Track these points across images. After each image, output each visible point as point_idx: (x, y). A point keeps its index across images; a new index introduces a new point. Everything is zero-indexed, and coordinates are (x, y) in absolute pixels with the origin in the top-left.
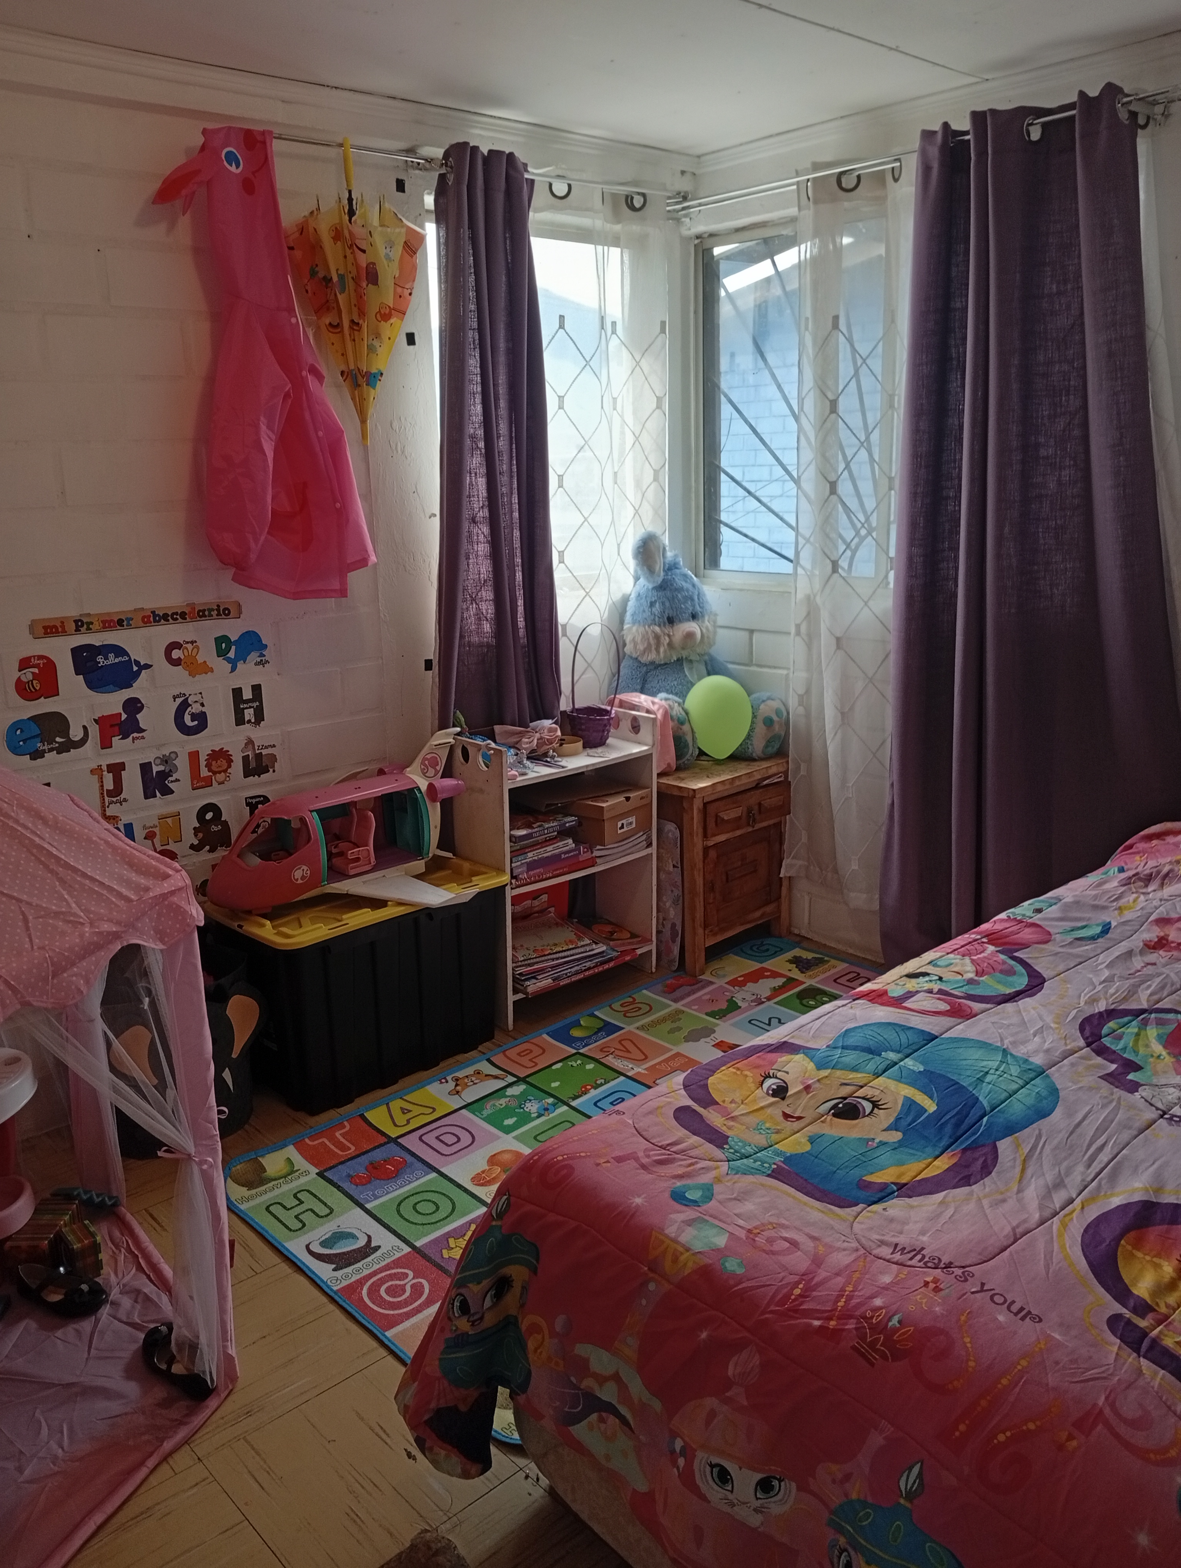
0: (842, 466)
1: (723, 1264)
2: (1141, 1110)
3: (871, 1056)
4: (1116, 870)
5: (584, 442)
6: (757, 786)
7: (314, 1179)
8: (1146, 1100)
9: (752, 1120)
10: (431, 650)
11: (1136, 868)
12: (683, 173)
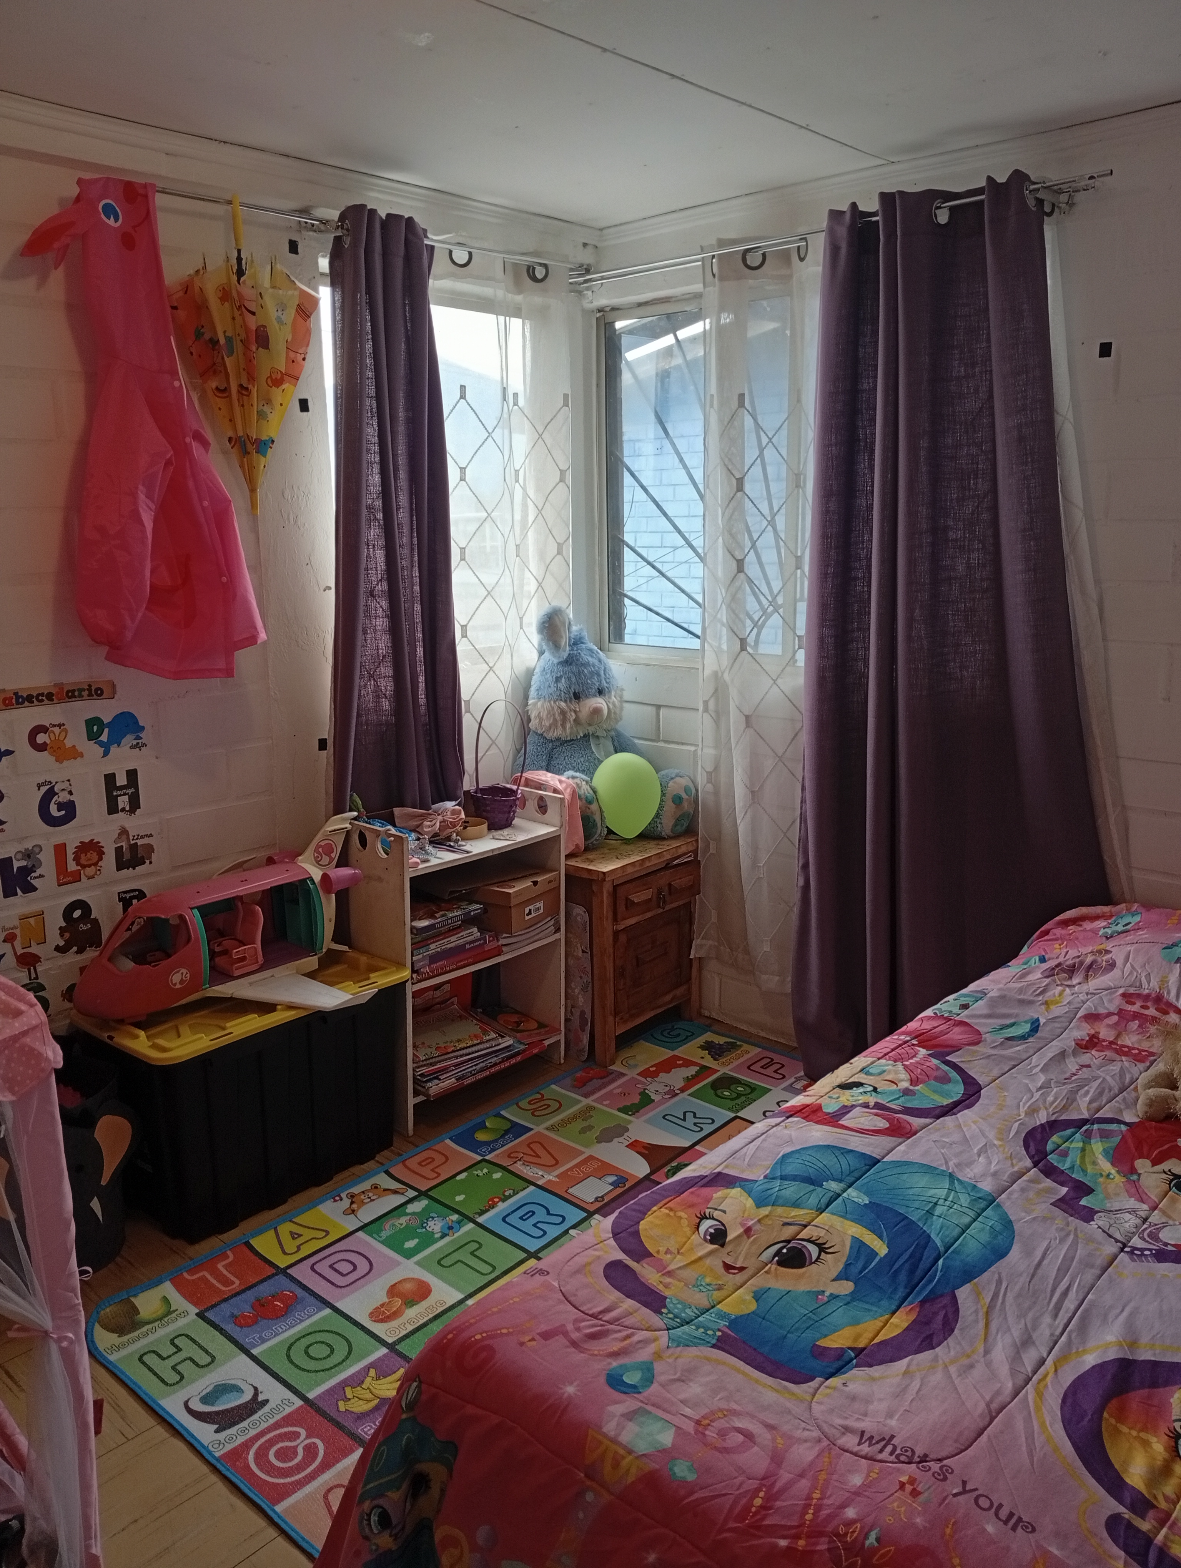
0: (748, 544)
1: (671, 1469)
2: (1100, 1243)
3: (812, 1187)
4: (1037, 958)
5: (486, 515)
6: (667, 866)
7: (193, 1321)
8: (1104, 1231)
9: (690, 1274)
10: (326, 730)
11: (1057, 958)
12: (585, 245)
